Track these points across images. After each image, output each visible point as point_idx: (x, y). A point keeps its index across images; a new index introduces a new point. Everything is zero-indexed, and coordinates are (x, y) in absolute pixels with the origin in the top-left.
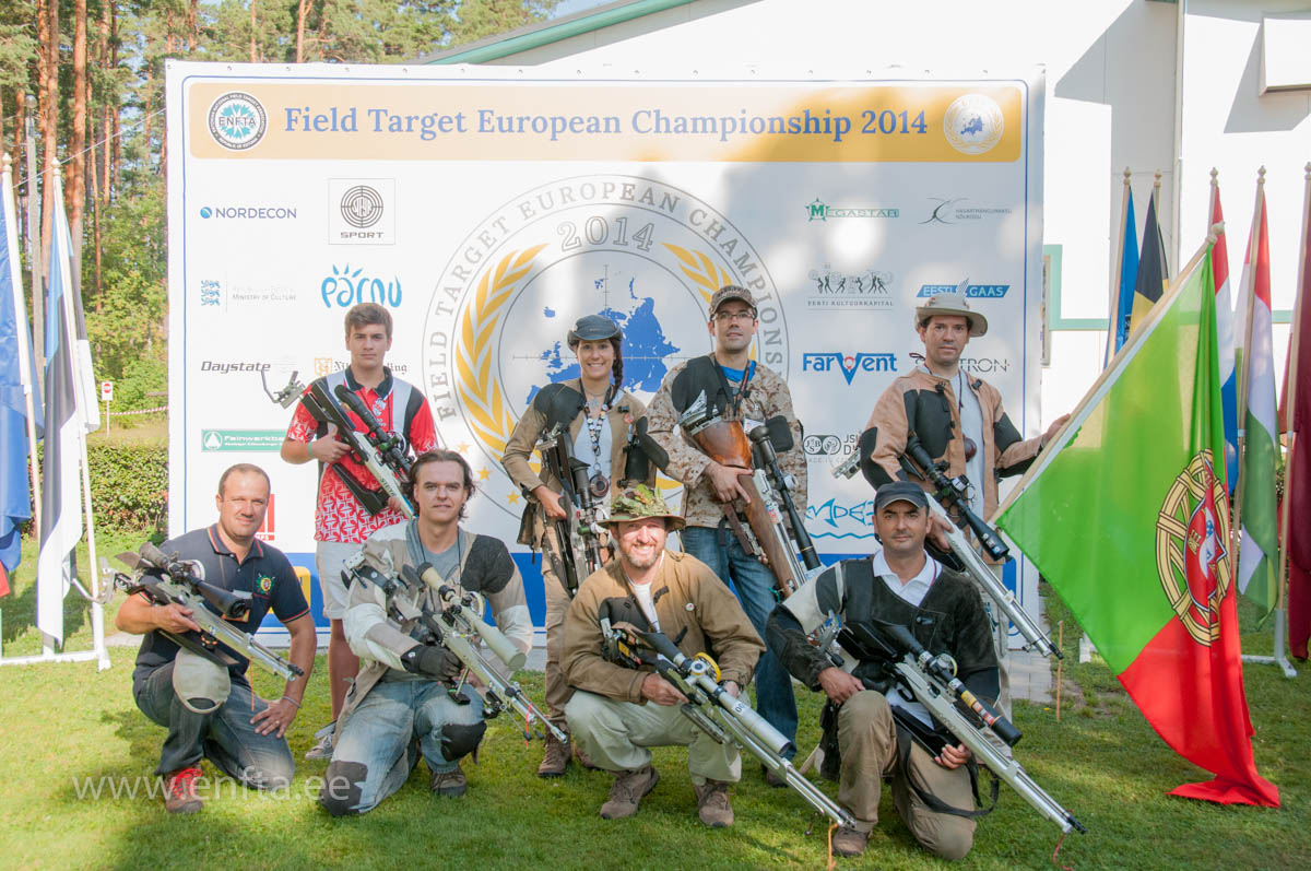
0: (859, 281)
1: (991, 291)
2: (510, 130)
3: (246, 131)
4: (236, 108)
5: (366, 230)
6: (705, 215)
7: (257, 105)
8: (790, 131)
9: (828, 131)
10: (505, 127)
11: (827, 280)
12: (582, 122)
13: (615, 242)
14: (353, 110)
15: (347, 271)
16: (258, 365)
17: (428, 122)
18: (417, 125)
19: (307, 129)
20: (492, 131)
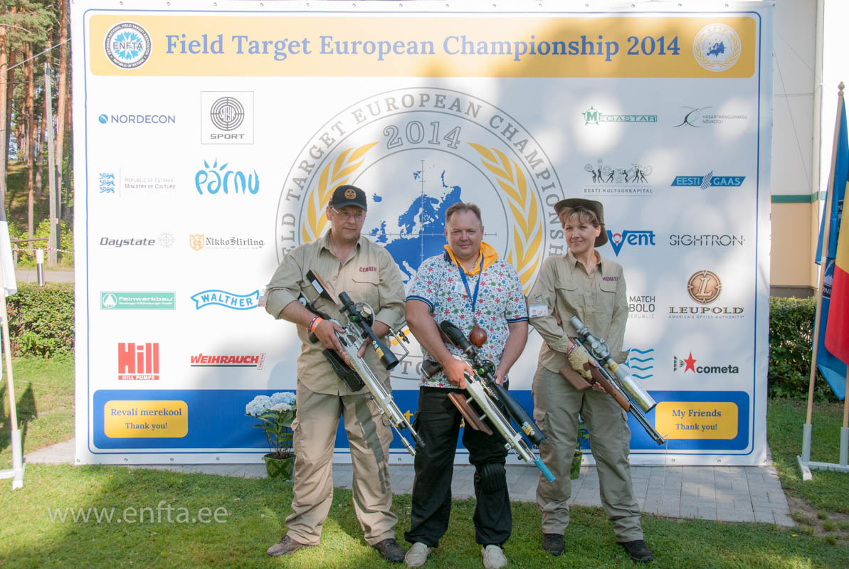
0: (625, 173)
1: (731, 181)
2: (346, 52)
3: (135, 54)
4: (127, 35)
5: (231, 133)
6: (502, 120)
7: (144, 33)
8: (570, 53)
9: (600, 53)
10: (342, 49)
11: (599, 172)
12: (403, 45)
13: (429, 142)
14: (221, 37)
15: (215, 165)
16: (145, 240)
17: (280, 46)
18: (271, 48)
19: (183, 51)
20: (332, 52)
